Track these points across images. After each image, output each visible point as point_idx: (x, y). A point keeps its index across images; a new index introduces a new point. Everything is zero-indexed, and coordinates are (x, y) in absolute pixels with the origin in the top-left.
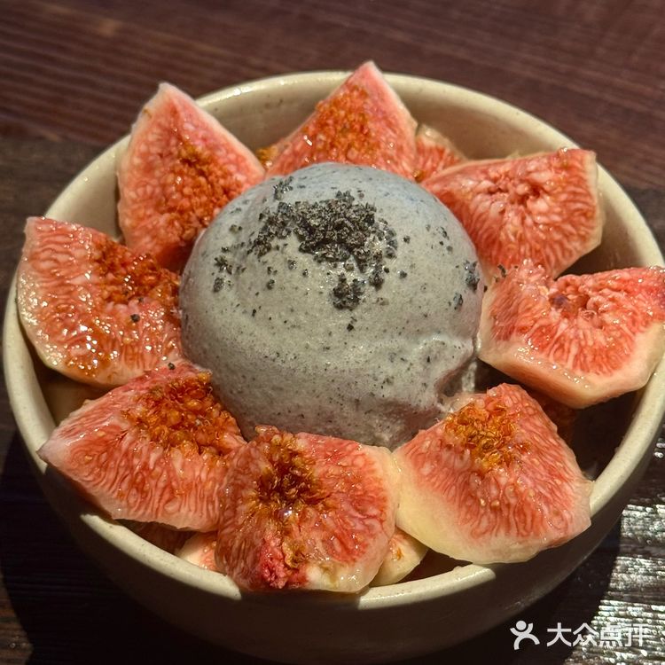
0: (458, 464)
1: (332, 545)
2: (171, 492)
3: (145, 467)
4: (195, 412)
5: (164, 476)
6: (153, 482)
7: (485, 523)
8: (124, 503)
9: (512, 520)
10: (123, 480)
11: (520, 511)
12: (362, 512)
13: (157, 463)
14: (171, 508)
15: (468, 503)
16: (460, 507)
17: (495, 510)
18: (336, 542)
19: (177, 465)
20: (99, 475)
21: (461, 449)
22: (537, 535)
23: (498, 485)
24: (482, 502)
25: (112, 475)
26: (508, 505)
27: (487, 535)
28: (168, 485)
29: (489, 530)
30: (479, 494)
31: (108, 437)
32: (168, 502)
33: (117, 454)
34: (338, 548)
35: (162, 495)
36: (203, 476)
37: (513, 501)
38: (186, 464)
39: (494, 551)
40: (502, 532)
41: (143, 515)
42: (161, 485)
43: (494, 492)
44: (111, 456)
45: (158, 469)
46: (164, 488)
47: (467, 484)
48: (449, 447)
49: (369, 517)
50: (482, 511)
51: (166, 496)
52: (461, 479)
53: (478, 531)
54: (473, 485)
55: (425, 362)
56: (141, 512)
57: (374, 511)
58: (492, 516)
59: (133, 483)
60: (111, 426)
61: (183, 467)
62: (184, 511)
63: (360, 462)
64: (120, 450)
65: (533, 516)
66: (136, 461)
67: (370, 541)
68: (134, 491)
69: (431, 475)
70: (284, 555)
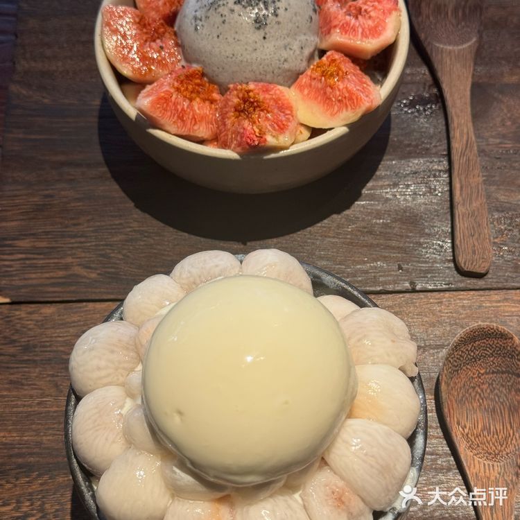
0: (320, 86)
1: (274, 127)
2: (195, 120)
3: (183, 109)
4: (198, 85)
5: (191, 114)
6: (187, 116)
7: (336, 108)
8: (176, 126)
9: (348, 103)
10: (174, 116)
11: (351, 99)
12: (283, 112)
13: (188, 107)
14: (196, 128)
15: (327, 102)
16: (324, 105)
17: (339, 101)
18: (275, 125)
19: (196, 108)
20: (164, 113)
21: (320, 78)
22: (360, 107)
23: (339, 90)
24: (334, 99)
25: (169, 113)
26: (345, 98)
27: (338, 114)
28: (194, 118)
29: (338, 111)
30: (331, 96)
31: (166, 96)
32: (194, 125)
33: (170, 104)
34: (277, 128)
35: (191, 122)
36: (208, 113)
37: (347, 95)
38: (199, 107)
39: (342, 120)
40: (344, 110)
41: (184, 131)
42: (190, 117)
43: (338, 93)
44: (168, 104)
45: (188, 110)
46: (192, 119)
47: (325, 93)
48: (315, 79)
49: (287, 114)
50: (334, 103)
51: (193, 122)
52: (322, 92)
53: (334, 113)
54: (328, 93)
55: (300, 49)
56: (183, 130)
57: (288, 112)
58: (339, 104)
59: (178, 117)
60: (167, 91)
61: (199, 109)
62: (201, 129)
63: (278, 92)
64: (171, 101)
65: (357, 99)
66: (179, 107)
67: (289, 124)
68: (179, 121)
69: (308, 94)
70: (255, 132)
